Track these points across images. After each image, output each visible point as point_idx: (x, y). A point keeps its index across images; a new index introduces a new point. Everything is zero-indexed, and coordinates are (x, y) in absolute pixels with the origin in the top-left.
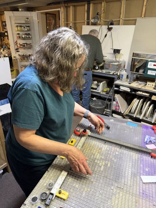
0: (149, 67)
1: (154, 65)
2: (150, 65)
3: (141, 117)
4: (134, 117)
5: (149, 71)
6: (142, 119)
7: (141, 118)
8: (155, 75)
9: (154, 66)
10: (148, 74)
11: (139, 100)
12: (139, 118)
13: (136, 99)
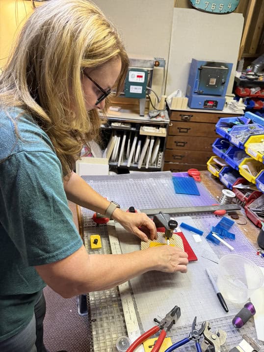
0: (131, 80)
1: (138, 76)
2: (132, 77)
3: (129, 164)
4: (119, 166)
5: (131, 86)
6: (130, 167)
7: (128, 166)
8: (141, 93)
9: (138, 78)
10: (131, 92)
11: (120, 138)
12: (126, 166)
13: (116, 136)
